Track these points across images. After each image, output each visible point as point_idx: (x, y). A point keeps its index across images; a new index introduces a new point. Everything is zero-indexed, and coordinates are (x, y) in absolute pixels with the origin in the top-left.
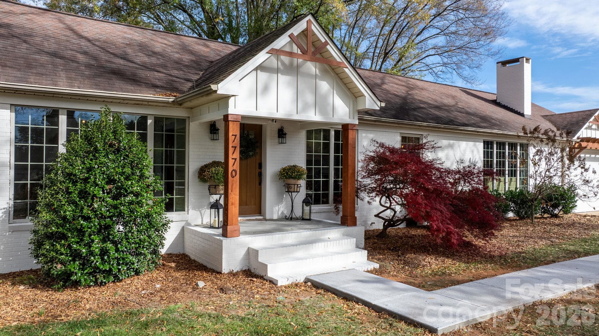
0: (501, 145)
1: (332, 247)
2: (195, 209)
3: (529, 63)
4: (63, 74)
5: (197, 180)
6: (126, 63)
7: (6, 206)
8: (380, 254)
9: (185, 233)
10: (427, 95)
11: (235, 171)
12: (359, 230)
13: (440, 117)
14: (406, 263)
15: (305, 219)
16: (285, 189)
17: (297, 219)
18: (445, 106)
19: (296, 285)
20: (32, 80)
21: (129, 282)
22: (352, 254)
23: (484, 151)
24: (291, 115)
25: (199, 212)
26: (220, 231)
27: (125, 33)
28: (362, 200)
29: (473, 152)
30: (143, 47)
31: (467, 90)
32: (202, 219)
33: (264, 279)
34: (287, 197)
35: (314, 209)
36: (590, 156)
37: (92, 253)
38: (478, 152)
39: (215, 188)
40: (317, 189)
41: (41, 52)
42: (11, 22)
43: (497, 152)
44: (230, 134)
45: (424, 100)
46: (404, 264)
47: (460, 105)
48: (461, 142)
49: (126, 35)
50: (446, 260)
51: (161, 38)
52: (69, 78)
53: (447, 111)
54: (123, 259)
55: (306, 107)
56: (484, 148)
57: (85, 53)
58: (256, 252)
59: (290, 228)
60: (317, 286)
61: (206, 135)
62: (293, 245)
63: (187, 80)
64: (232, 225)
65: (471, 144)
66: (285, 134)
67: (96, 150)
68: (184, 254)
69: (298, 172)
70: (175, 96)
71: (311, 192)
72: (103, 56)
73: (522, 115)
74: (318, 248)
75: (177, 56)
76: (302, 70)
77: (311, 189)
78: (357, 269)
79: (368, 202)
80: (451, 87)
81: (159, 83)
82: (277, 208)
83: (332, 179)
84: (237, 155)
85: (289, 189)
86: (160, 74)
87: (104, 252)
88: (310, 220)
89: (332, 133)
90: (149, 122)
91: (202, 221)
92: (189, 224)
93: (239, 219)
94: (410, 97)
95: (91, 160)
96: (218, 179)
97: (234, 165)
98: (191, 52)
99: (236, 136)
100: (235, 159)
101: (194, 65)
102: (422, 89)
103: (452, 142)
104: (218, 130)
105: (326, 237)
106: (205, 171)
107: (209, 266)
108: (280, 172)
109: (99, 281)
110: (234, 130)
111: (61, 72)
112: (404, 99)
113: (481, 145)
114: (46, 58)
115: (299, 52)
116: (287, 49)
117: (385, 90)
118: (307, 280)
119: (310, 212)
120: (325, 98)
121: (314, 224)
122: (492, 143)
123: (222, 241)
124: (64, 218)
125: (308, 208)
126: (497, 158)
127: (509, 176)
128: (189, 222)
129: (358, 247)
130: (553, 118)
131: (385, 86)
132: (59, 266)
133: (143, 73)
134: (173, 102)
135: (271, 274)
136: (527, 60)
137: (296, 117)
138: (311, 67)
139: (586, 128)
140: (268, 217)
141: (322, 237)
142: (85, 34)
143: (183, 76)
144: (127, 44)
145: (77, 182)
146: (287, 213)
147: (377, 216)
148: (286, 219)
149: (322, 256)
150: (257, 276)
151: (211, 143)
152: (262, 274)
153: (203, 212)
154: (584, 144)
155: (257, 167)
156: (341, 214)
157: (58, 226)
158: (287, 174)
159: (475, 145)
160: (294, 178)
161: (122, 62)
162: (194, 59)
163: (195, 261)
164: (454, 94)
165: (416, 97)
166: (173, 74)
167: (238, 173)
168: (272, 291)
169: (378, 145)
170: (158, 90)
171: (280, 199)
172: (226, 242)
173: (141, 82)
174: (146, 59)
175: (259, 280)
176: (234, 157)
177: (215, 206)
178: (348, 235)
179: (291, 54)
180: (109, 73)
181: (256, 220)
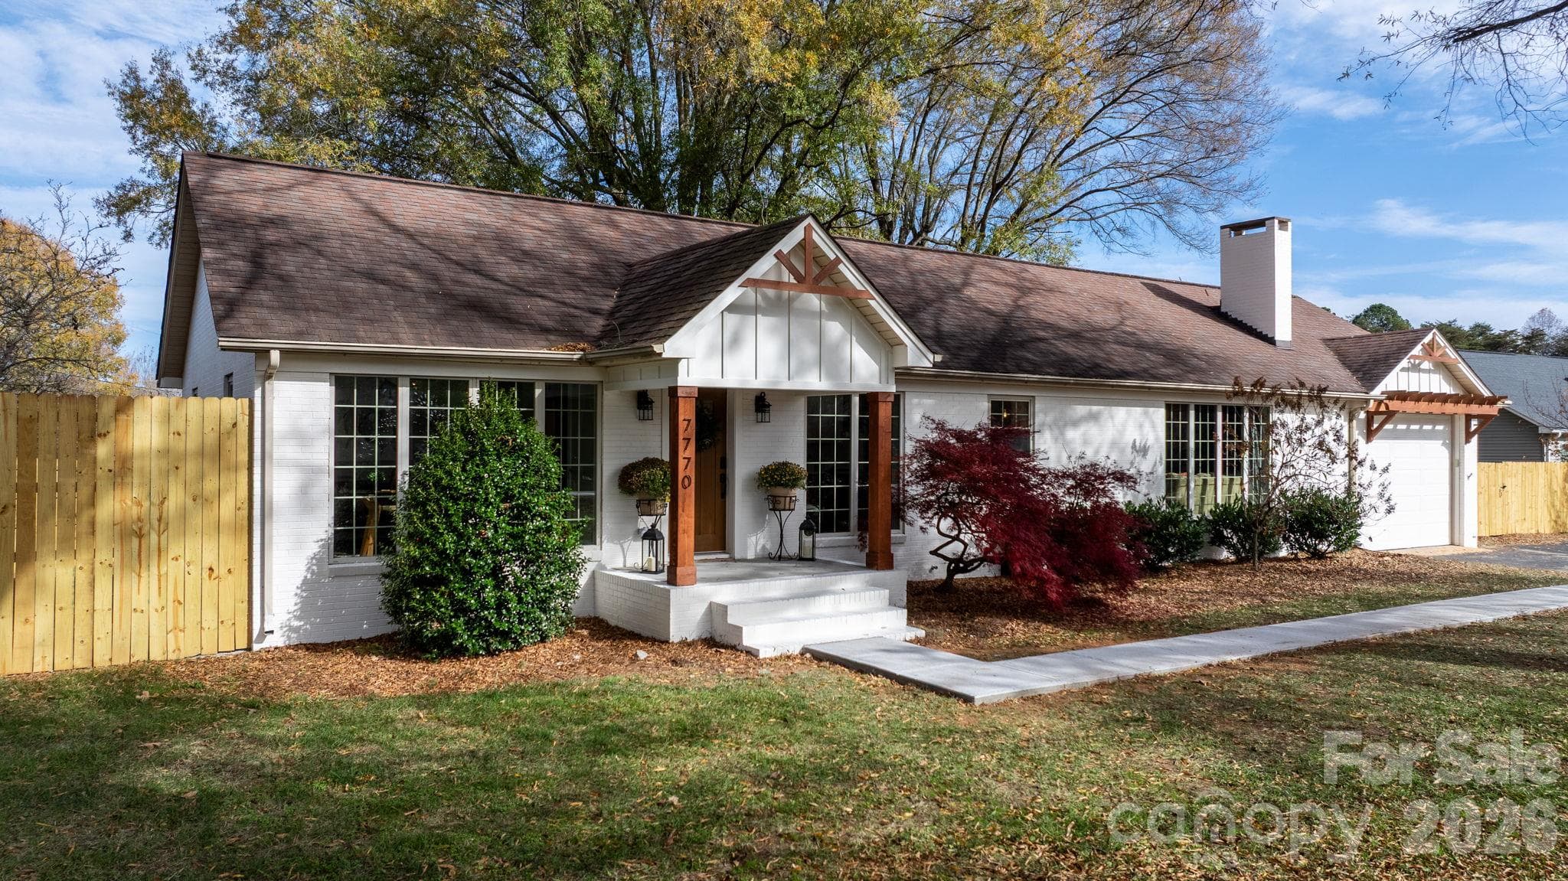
0: (1206, 412)
1: (847, 604)
2: (612, 542)
3: (1286, 230)
4: (397, 316)
5: (617, 490)
6: (488, 283)
7: (324, 536)
8: (932, 617)
9: (598, 582)
10: (1060, 305)
11: (689, 479)
12: (898, 577)
13: (1074, 360)
14: (972, 630)
15: (805, 559)
16: (767, 505)
17: (790, 559)
18: (1094, 330)
19: (788, 657)
20: (362, 334)
21: (533, 651)
22: (880, 614)
23: (1168, 426)
24: (778, 382)
25: (619, 547)
26: (664, 576)
27: (465, 209)
28: (911, 524)
29: (1141, 426)
30: (503, 242)
31: (1160, 284)
32: (625, 557)
33: (738, 650)
34: (772, 519)
35: (821, 542)
36: (1421, 428)
37: (484, 606)
38: (1154, 426)
39: (649, 504)
40: (828, 503)
41: (350, 272)
42: (283, 212)
43: (1197, 426)
44: (681, 418)
45: (1051, 319)
46: (968, 631)
47: (1130, 325)
48: (1114, 408)
49: (468, 216)
50: (1044, 626)
51: (529, 214)
52: (412, 325)
53: (1094, 342)
54: (528, 614)
55: (803, 368)
56: (1168, 418)
57: (414, 267)
58: (724, 608)
59: (777, 573)
60: (819, 657)
61: (629, 411)
62: (783, 599)
63: (594, 313)
64: (684, 564)
65: (1138, 411)
66: (769, 406)
67: (484, 451)
68: (596, 618)
69: (792, 475)
70: (582, 350)
71: (817, 510)
72: (446, 272)
73: (1271, 341)
74: (823, 605)
75: (565, 256)
76: (796, 304)
77: (816, 504)
78: (888, 636)
79: (922, 528)
80: (1125, 279)
81: (550, 324)
82: (754, 539)
83: (855, 486)
84: (691, 452)
85: (776, 505)
86: (547, 303)
87: (501, 604)
88: (813, 559)
89: (856, 400)
90: (538, 392)
91: (625, 561)
92: (604, 568)
93: (697, 558)
94: (1019, 314)
95: (478, 466)
96: (655, 490)
97: (686, 468)
98: (588, 245)
99: (689, 421)
100: (689, 459)
101: (600, 275)
102: (1051, 290)
103: (1095, 408)
104: (652, 402)
105: (839, 587)
106: (632, 476)
107: (645, 633)
108: (760, 474)
109: (493, 647)
110: (687, 412)
111: (395, 313)
112: (1006, 320)
113: (1159, 414)
114: (364, 285)
115: (793, 280)
116: (772, 277)
117: (970, 300)
118: (805, 651)
119: (814, 546)
120: (836, 348)
121: (820, 567)
122: (1185, 408)
123: (669, 591)
124: (442, 553)
125: (810, 539)
126: (1197, 438)
127: (1224, 473)
128: (603, 562)
129: (893, 603)
130: (1343, 346)
131: (969, 292)
132: (435, 625)
133: (520, 304)
134: (580, 359)
135: (748, 641)
136: (1283, 224)
137: (786, 386)
138: (814, 301)
139: (1403, 370)
140: (737, 556)
141: (832, 588)
142: (400, 222)
143: (584, 304)
144: (474, 237)
145: (459, 499)
146: (772, 548)
147: (935, 553)
148: (771, 558)
149: (831, 616)
150: (726, 647)
151: (640, 425)
152: (734, 642)
153: (626, 546)
154: (1394, 405)
155: (718, 466)
156: (867, 550)
157: (434, 565)
158: (772, 478)
159: (1146, 413)
160: (785, 485)
161: (477, 280)
162: (596, 260)
163: (618, 628)
164: (1125, 296)
165: (1034, 313)
166: (567, 301)
167: (693, 481)
168: (751, 664)
169: (934, 426)
170: (552, 337)
171: (759, 523)
172: (675, 592)
173: (521, 323)
174: (514, 270)
175: (729, 651)
176: (687, 455)
177: (652, 535)
178: (875, 585)
179: (777, 284)
180: (465, 307)
181: (717, 560)
